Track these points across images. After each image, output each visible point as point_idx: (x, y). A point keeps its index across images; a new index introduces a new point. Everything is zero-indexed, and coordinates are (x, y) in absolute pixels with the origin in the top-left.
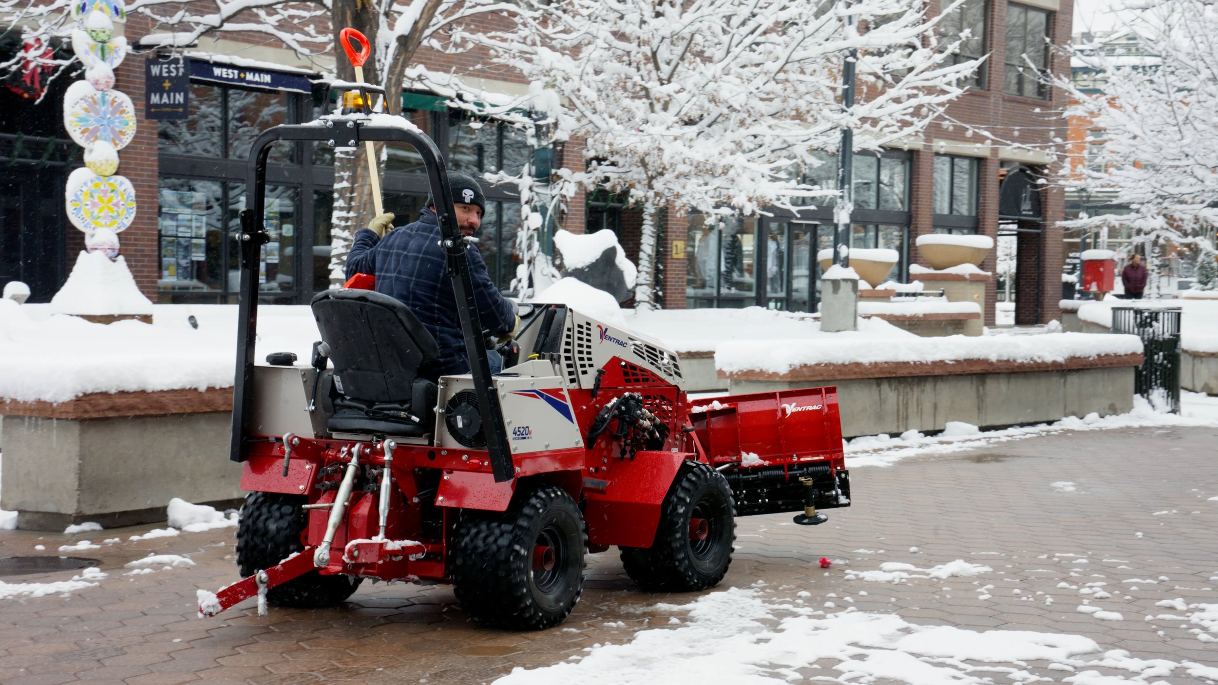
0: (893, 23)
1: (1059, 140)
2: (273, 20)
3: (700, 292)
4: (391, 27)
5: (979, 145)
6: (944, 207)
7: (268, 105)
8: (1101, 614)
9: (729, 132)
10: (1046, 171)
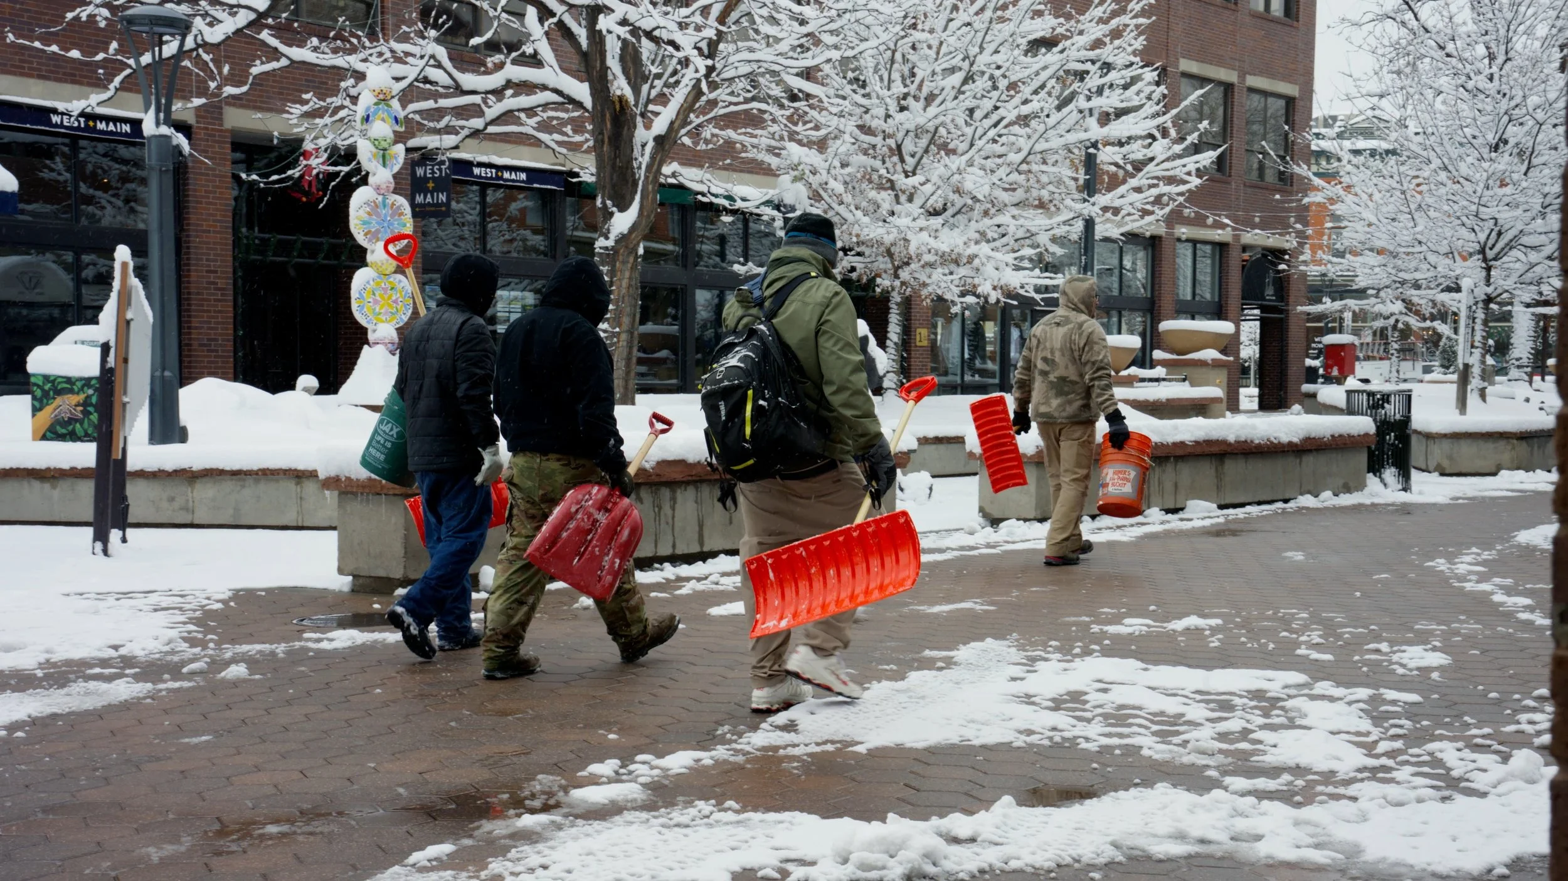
0: (1133, 114)
1: (1299, 226)
2: (533, 122)
3: (944, 379)
4: (648, 127)
5: (1220, 232)
6: (1186, 293)
7: (515, 200)
8: (1315, 655)
9: (973, 222)
10: (1287, 257)
